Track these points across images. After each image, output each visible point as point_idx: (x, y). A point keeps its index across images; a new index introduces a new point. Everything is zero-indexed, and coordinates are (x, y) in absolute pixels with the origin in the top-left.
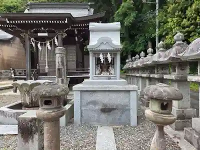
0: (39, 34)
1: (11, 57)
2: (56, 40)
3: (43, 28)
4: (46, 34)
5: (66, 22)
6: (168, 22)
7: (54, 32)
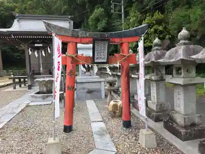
0: (36, 45)
2: (49, 49)
3: (38, 41)
4: (41, 45)
7: (47, 43)
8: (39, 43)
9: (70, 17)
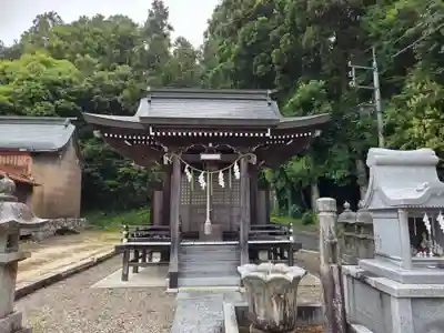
0: (204, 157)
1: (60, 190)
2: (236, 167)
3: (210, 145)
4: (217, 157)
5: (268, 135)
6: (412, 126)
7: (231, 152)
8: (211, 152)
9: (269, 92)
